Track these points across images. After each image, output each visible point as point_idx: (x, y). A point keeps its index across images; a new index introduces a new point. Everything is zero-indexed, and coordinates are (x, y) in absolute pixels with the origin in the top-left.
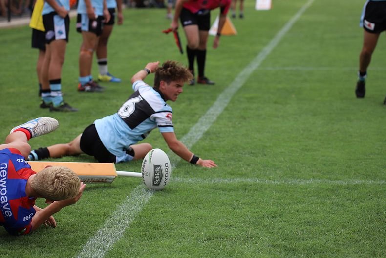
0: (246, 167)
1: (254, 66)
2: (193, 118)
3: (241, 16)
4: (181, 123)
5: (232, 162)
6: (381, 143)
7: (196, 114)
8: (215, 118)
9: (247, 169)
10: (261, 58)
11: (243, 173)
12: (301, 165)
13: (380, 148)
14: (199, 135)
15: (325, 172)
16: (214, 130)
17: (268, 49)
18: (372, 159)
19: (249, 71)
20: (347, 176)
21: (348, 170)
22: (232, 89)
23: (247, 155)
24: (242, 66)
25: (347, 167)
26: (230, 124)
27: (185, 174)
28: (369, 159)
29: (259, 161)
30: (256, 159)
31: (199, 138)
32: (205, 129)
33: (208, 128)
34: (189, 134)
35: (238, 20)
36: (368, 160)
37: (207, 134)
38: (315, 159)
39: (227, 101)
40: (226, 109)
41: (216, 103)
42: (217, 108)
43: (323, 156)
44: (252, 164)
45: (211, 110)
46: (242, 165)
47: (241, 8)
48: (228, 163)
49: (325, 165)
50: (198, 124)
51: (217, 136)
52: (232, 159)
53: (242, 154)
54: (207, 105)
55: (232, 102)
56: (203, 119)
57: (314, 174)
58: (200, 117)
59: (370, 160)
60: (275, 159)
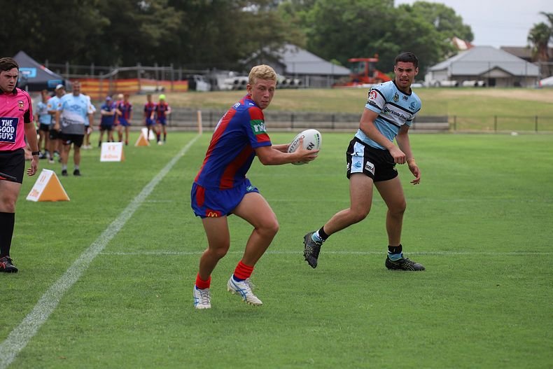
1: (97, 249)
3: (76, 173)
7: (5, 325)
8: (35, 331)
10: (107, 236)
14: (10, 359)
16: (33, 349)
17: (118, 224)
19: (87, 257)
22: (62, 284)
24: (77, 250)
31: (9, 362)
32: (18, 348)
33: (23, 347)
35: (72, 177)
37: (22, 355)
39: (55, 304)
40: (52, 317)
41: (37, 308)
42: (38, 316)
45: (29, 319)
47: (77, 160)
50: (8, 341)
51: (38, 360)
54: (22, 311)
55: (62, 305)
56: (15, 333)
58: (11, 330)
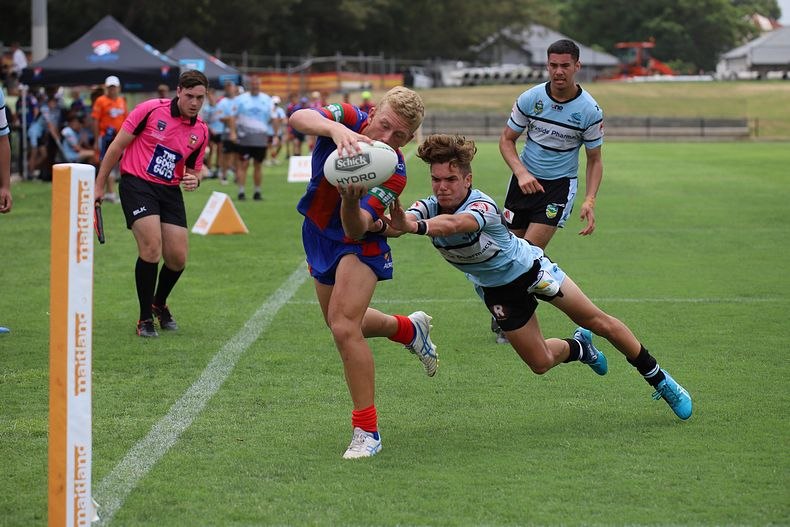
0: (264, 503)
1: (284, 296)
2: (158, 405)
3: (257, 196)
4: (131, 415)
5: (237, 494)
6: (537, 451)
7: (164, 396)
8: (203, 405)
9: (266, 507)
10: (297, 280)
11: (260, 516)
12: (377, 498)
13: (536, 461)
14: (171, 440)
15: (426, 511)
16: (201, 428)
18: (520, 483)
19: (270, 307)
20: (469, 519)
21: (472, 506)
22: (237, 345)
23: (267, 480)
24: (259, 297)
25: (469, 500)
26: (233, 417)
27: (140, 520)
28: (515, 483)
29: (291, 491)
30: (286, 486)
31: (170, 445)
32: (182, 426)
33: (187, 425)
34: (149, 439)
35: (251, 203)
36: (511, 486)
37: (186, 436)
38: (405, 484)
39: (228, 369)
40: (226, 386)
41: (205, 374)
42: (207, 384)
43: (420, 479)
44: (278, 497)
45: (196, 388)
46: (257, 500)
47: (257, 180)
48: (228, 495)
49: (425, 496)
50: (168, 417)
51: (207, 442)
52: (237, 487)
53: (257, 476)
54: (187, 378)
55: (237, 370)
56: (177, 407)
57: (403, 515)
58: (171, 403)
59: (516, 486)
60: (323, 486)
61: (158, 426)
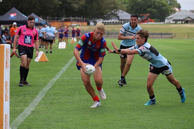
1: (58, 77)
2: (26, 104)
3: (51, 52)
4: (19, 106)
5: (46, 126)
6: (121, 115)
8: (37, 104)
10: (61, 73)
12: (81, 127)
13: (120, 118)
14: (29, 113)
16: (37, 110)
17: (64, 69)
18: (116, 123)
19: (54, 80)
22: (46, 89)
23: (53, 123)
24: (51, 77)
25: (104, 127)
26: (45, 107)
28: (115, 123)
29: (59, 125)
30: (58, 124)
31: (29, 114)
32: (32, 109)
33: (33, 109)
34: (24, 112)
35: (49, 54)
36: (114, 124)
37: (33, 112)
38: (88, 124)
39: (44, 95)
40: (43, 99)
41: (38, 96)
42: (38, 99)
43: (92, 122)
44: (56, 127)
45: (36, 100)
46: (51, 128)
47: (51, 48)
48: (44, 126)
49: (93, 126)
50: (29, 107)
51: (38, 113)
52: (46, 124)
53: (51, 122)
54: (33, 97)
55: (46, 95)
56: (31, 104)
59: (115, 124)
60: (67, 124)
61: (26, 109)
